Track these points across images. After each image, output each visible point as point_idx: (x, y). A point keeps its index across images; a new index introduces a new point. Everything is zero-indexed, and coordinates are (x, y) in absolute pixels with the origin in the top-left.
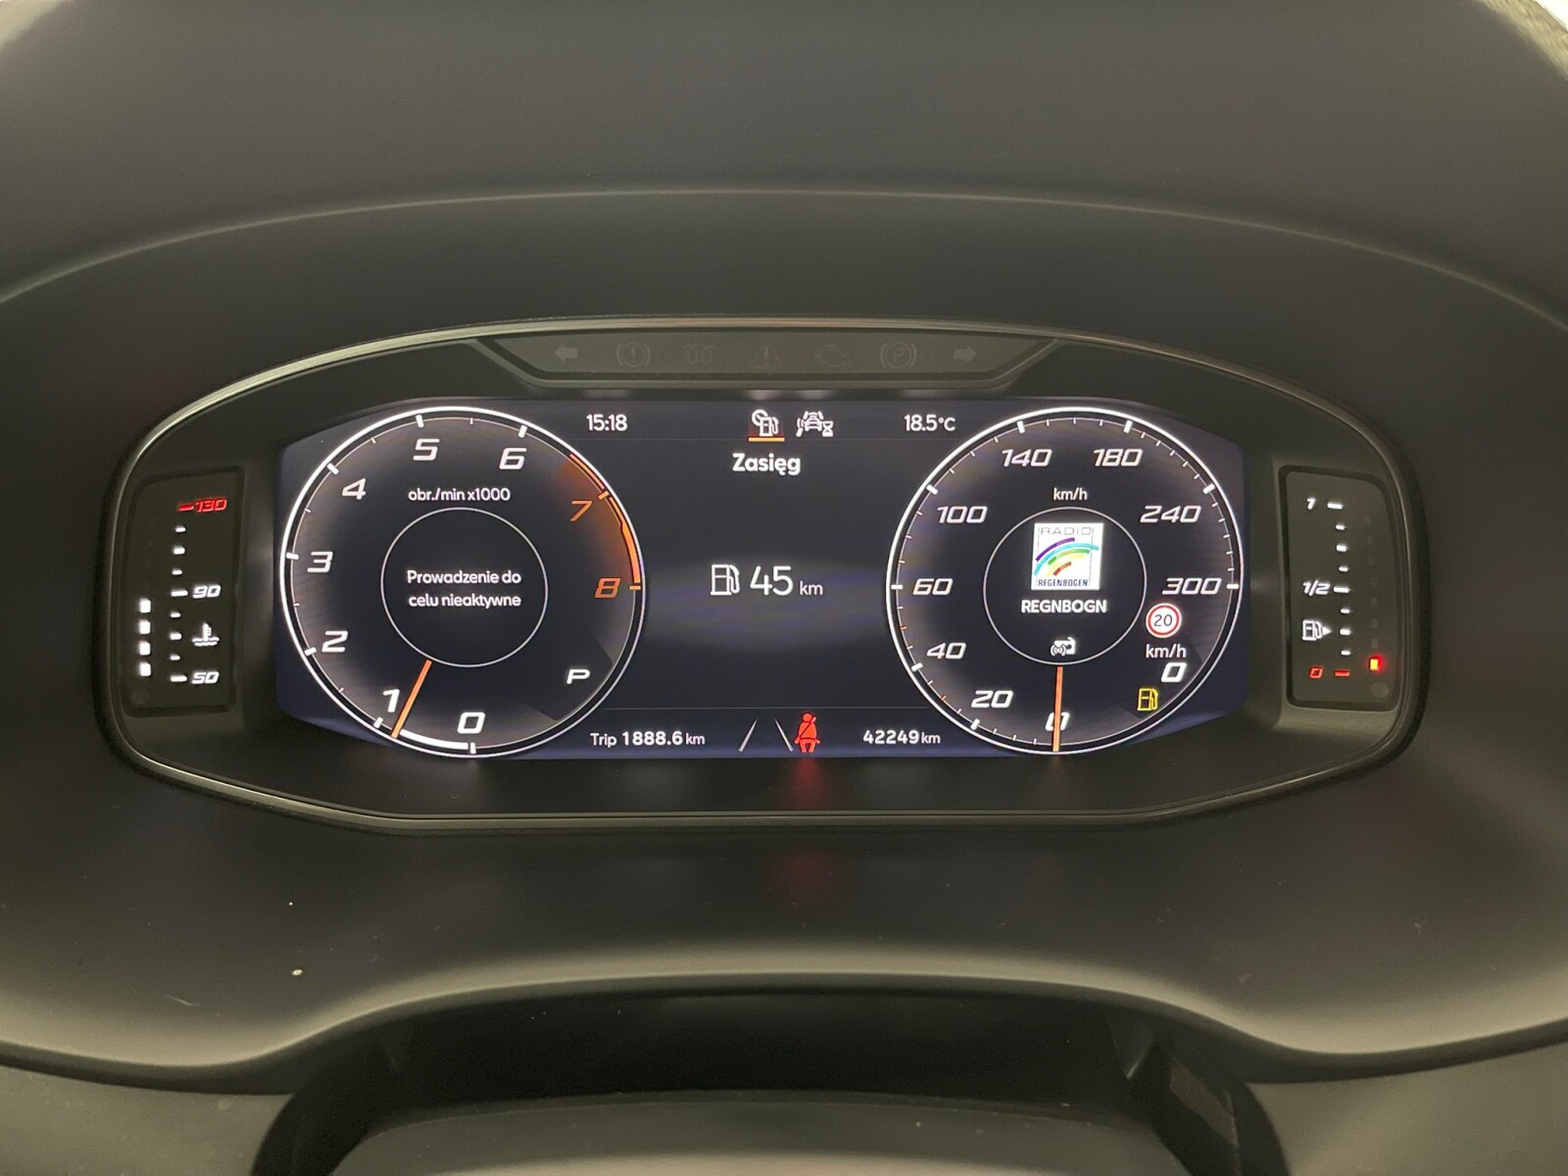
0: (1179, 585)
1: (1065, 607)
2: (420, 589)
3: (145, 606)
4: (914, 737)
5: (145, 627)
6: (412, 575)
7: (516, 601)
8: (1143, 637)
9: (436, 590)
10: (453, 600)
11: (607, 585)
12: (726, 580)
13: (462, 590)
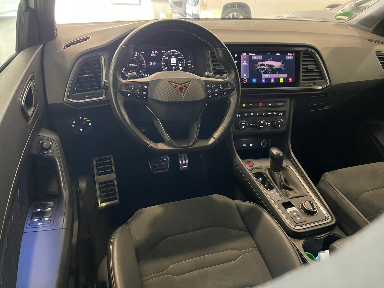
0: (181, 63)
1: (174, 64)
2: (130, 65)
6: (129, 64)
7: (137, 66)
8: (179, 66)
9: (131, 65)
10: (132, 66)
11: (143, 64)
12: (151, 64)
13: (133, 65)
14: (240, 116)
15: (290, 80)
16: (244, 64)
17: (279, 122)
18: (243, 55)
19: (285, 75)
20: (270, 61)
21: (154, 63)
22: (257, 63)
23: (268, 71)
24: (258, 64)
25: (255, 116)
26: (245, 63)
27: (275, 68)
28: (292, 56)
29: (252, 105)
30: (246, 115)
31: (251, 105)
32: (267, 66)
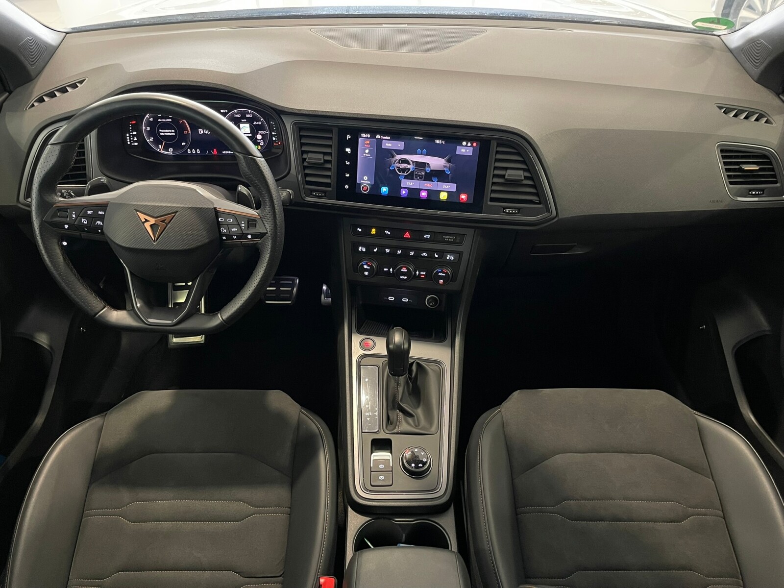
0: (260, 132)
2: (162, 132)
3: (128, 135)
4: (229, 152)
5: (128, 138)
6: (160, 131)
7: (174, 134)
8: (257, 139)
9: (164, 133)
10: (166, 134)
11: (186, 132)
12: (201, 131)
13: (167, 132)
14: (364, 250)
15: (463, 197)
16: (364, 155)
17: (439, 274)
18: (363, 137)
19: (453, 187)
20: (422, 154)
21: (207, 132)
22: (393, 156)
23: (416, 174)
24: (395, 159)
25: (393, 254)
26: (368, 154)
27: (432, 171)
28: (472, 148)
29: (389, 233)
30: (375, 250)
31: (387, 232)
32: (413, 165)
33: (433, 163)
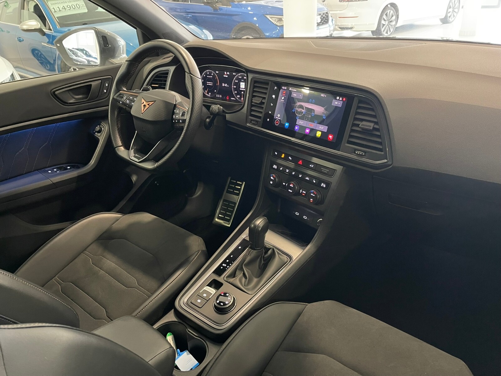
1: (242, 89)
2: (208, 83)
4: (234, 99)
6: (207, 82)
7: (212, 85)
9: (208, 84)
11: (217, 84)
12: (223, 85)
13: (210, 84)
14: (276, 168)
15: (330, 137)
16: (281, 100)
18: (283, 89)
20: (312, 103)
21: (226, 85)
23: (306, 117)
24: (296, 104)
25: (290, 174)
26: (283, 100)
27: (315, 115)
28: (342, 102)
29: (291, 159)
30: (281, 169)
31: (290, 158)
32: (305, 110)
33: (317, 110)
